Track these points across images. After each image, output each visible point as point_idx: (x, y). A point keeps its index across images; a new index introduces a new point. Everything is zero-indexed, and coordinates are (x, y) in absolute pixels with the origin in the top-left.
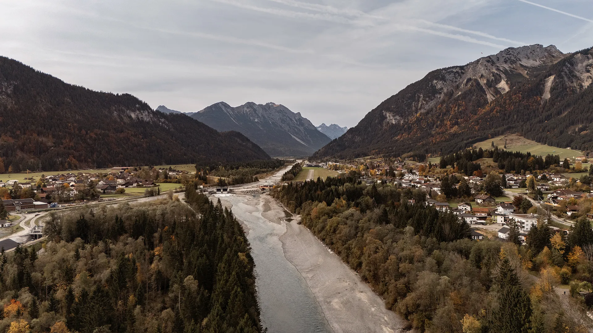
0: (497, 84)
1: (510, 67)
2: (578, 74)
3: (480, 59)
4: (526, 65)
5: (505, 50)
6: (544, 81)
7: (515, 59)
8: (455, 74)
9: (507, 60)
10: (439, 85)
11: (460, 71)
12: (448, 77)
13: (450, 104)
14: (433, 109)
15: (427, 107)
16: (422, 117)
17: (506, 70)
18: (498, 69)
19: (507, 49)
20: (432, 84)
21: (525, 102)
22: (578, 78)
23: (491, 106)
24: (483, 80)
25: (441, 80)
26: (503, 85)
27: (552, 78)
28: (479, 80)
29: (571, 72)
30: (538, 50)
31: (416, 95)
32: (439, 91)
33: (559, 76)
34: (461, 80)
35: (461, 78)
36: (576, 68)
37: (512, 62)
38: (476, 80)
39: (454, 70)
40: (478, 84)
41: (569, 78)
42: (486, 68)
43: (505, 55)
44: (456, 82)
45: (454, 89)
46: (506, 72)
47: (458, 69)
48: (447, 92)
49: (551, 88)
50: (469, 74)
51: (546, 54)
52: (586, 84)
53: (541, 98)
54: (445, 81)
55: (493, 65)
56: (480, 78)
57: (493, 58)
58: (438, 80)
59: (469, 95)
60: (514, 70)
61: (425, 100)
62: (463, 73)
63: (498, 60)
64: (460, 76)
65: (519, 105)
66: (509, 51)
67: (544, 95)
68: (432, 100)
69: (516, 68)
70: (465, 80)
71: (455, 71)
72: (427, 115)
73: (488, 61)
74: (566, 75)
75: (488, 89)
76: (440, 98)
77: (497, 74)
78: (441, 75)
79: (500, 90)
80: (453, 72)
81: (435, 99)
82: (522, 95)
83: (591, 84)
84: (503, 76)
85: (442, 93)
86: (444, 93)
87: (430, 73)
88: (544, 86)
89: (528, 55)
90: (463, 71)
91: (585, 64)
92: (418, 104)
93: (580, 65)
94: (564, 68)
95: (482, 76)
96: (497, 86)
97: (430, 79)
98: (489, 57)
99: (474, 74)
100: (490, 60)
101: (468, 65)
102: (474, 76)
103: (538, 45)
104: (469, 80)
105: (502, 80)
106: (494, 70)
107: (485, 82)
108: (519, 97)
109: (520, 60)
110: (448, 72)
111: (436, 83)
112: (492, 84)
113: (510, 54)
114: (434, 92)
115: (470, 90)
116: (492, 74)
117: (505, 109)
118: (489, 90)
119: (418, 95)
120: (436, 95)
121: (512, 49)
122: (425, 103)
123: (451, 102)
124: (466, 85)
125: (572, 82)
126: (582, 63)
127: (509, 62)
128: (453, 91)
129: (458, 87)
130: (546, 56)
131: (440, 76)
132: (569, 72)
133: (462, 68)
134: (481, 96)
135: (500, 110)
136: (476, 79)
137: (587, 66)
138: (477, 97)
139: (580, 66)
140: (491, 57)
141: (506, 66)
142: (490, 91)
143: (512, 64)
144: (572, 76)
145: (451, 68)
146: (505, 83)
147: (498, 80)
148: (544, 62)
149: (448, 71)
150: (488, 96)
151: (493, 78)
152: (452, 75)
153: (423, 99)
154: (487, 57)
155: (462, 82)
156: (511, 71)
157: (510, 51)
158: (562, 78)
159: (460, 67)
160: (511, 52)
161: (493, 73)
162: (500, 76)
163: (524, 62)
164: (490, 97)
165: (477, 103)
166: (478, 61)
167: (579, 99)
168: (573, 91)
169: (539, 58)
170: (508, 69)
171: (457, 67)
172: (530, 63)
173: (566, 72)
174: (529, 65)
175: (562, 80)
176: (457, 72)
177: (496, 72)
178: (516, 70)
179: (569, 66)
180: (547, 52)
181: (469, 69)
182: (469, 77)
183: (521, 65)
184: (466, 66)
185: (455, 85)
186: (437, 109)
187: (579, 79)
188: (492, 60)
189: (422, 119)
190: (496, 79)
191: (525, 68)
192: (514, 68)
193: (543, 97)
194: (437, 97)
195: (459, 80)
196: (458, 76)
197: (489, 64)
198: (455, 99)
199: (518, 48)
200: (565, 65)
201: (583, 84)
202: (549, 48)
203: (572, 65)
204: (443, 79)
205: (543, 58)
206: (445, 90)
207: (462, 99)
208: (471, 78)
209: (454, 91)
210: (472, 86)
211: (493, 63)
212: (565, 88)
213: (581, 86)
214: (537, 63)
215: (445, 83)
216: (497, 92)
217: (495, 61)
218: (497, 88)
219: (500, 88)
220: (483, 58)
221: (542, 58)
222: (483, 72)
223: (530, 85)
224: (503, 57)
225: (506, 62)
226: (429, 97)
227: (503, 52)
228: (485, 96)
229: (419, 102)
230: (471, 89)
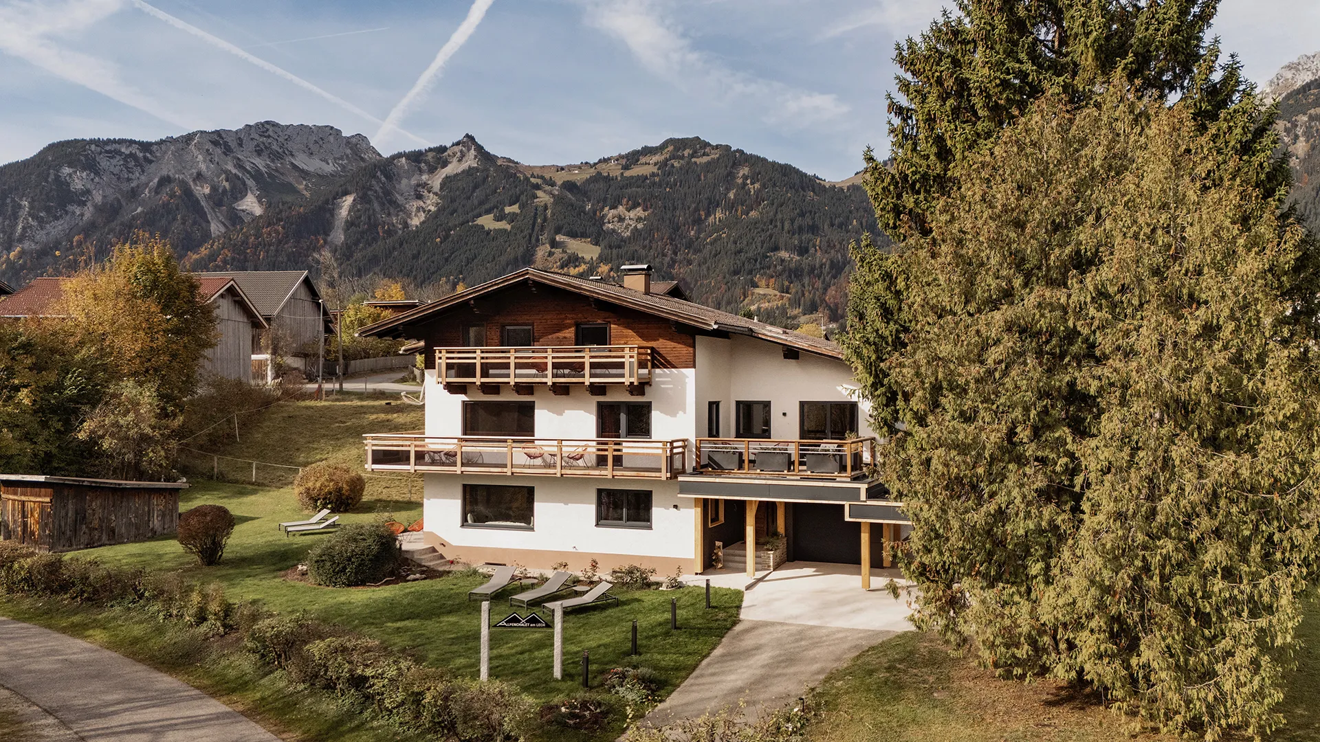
0: (236, 199)
1: (268, 166)
2: (400, 199)
3: (195, 134)
4: (305, 168)
5: (257, 124)
6: (333, 204)
7: (280, 151)
8: (125, 160)
9: (262, 150)
10: (79, 181)
11: (141, 155)
12: (104, 163)
13: (108, 234)
14: (60, 244)
15: (41, 236)
16: (25, 262)
17: (258, 171)
18: (240, 166)
19: (262, 124)
20: (57, 177)
21: (290, 244)
22: (400, 208)
23: (215, 247)
24: (202, 187)
25: (84, 169)
26: (251, 204)
27: (349, 200)
28: (192, 183)
29: (387, 193)
30: (332, 139)
31: (8, 200)
32: (81, 198)
33: (363, 199)
34: (143, 178)
35: (143, 171)
36: (397, 186)
37: (274, 155)
38: (183, 184)
39: (123, 150)
40: (188, 193)
41: (382, 204)
42: (209, 158)
43: (257, 137)
44: (129, 180)
45: (122, 197)
46: (257, 176)
47: (134, 149)
48: (104, 204)
49: (347, 221)
50: (167, 167)
51: (349, 151)
52: (415, 222)
53: (326, 242)
54: (97, 173)
55: (226, 155)
56: (194, 180)
57: (228, 139)
58: (75, 167)
59: (163, 216)
60: (276, 174)
61: (35, 217)
62: (150, 162)
63: (241, 145)
64: (141, 166)
65: (277, 251)
66: (266, 128)
67: (332, 235)
68: (57, 218)
69: (282, 171)
70: (156, 180)
71: (127, 152)
72: (39, 257)
73: (215, 143)
74: (377, 197)
75: (212, 208)
76: (82, 215)
77: (238, 178)
78: (86, 156)
79: (242, 214)
80: (119, 153)
81: (68, 218)
82: (283, 228)
83: (423, 222)
84: (251, 183)
85: (89, 204)
86: (95, 206)
87: (52, 147)
88: (332, 215)
89: (311, 145)
90: (148, 155)
91: (413, 182)
92: (14, 226)
93: (404, 181)
94: (374, 182)
95: (199, 177)
96: (235, 205)
97: (52, 161)
98: (217, 133)
99: (179, 167)
100: (218, 139)
101: (162, 142)
102: (180, 172)
103: (332, 128)
104: (165, 181)
105: (249, 194)
106: (230, 167)
107: (207, 191)
108: (277, 232)
109: (292, 155)
110: (107, 152)
111: (70, 175)
112: (225, 199)
113: (269, 136)
114: (65, 197)
115: (165, 205)
116: (224, 176)
117: (245, 257)
118: (215, 212)
119: (13, 200)
120: (70, 208)
121: (273, 125)
122: (35, 223)
123: (111, 231)
124: (157, 190)
125: (389, 214)
126: (409, 178)
127: (266, 153)
128: (119, 201)
129: (134, 194)
130: (347, 156)
131: (82, 158)
132: (383, 192)
133: (146, 146)
134: (195, 223)
135: (233, 259)
136: (183, 180)
137: (418, 185)
138: (184, 223)
139: (405, 184)
140: (224, 136)
141: (260, 163)
142: (219, 214)
143: (273, 161)
144: (390, 202)
145: (114, 141)
146: (255, 200)
147: (239, 191)
148: (343, 167)
149: (108, 148)
150: (212, 225)
151: (227, 185)
152: (118, 161)
153: (29, 212)
154: (212, 132)
155: (147, 185)
156: (270, 175)
157: (268, 130)
158: (369, 202)
159: (141, 144)
160: (270, 133)
161: (227, 172)
162: (244, 184)
163: (302, 161)
164: (216, 228)
165: (184, 239)
166: (189, 138)
167: (394, 248)
168: (390, 233)
169: (335, 159)
170: (264, 170)
171: (132, 142)
172: (312, 165)
173: (376, 192)
174: (311, 169)
175: (367, 206)
176: (132, 155)
177: (234, 171)
178: (282, 174)
179: (383, 179)
180: (351, 149)
181: (165, 153)
182: (164, 173)
183: (295, 167)
184: (156, 143)
185: (125, 187)
186: (72, 243)
187: (401, 210)
188: (226, 144)
189: (23, 267)
190: (233, 188)
191: (304, 174)
192: (277, 170)
193: (329, 239)
194: (74, 213)
195: (138, 178)
196: (136, 166)
197: (219, 151)
198: (122, 224)
199: (288, 127)
200: (374, 176)
201: (409, 221)
202: (354, 140)
203: (389, 177)
204: (91, 166)
205: (341, 158)
206: (98, 198)
207: (143, 224)
208: (172, 176)
209: (124, 204)
210: (172, 195)
211: (228, 150)
212: (373, 226)
213: (406, 225)
214: (329, 168)
215: (97, 179)
216: (235, 218)
217: (233, 145)
218: (234, 208)
219: (243, 211)
220: (202, 132)
221: (339, 159)
222: (203, 167)
223: (302, 210)
224: (252, 139)
225: (259, 153)
226: (48, 210)
227: (253, 129)
228: (204, 225)
229: (16, 218)
230: (169, 203)
